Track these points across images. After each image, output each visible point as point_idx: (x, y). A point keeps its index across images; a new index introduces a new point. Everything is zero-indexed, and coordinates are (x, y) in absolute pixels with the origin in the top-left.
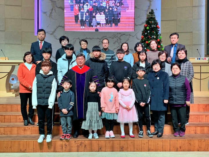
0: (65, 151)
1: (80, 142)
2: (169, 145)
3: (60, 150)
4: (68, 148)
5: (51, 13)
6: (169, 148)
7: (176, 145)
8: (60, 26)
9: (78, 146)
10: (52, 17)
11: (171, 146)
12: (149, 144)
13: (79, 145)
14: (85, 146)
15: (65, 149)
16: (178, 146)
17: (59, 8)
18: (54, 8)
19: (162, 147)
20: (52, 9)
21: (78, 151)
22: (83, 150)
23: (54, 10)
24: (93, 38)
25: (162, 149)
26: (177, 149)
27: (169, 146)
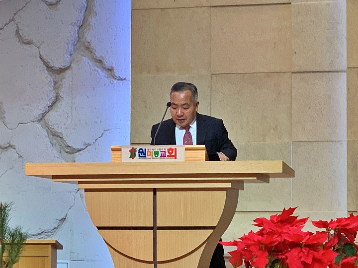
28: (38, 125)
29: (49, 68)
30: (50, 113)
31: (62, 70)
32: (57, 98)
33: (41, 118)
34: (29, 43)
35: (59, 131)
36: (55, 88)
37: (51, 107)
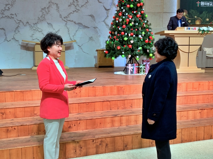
0: (80, 156)
1: (100, 140)
2: (203, 132)
3: (72, 155)
4: (84, 151)
6: (203, 136)
7: (210, 132)
9: (97, 147)
11: (205, 134)
12: (183, 133)
13: (98, 144)
14: (107, 145)
15: (79, 153)
16: (212, 133)
19: (195, 136)
21: (97, 153)
22: (104, 150)
25: (196, 138)
26: (211, 136)
27: (203, 134)
28: (103, 23)
29: (106, 9)
30: (106, 20)
31: (108, 10)
32: (108, 16)
33: (104, 21)
34: (101, 3)
35: (108, 24)
36: (107, 14)
37: (106, 18)
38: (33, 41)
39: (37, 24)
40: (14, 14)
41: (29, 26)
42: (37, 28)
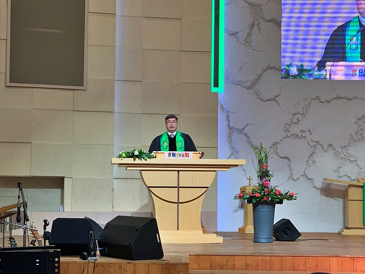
5: (249, 34)
8: (272, 68)
10: (252, 45)
17: (269, 21)
18: (256, 22)
20: (253, 25)
23: (256, 27)
24: (356, 97)
38: (340, 179)
39: (349, 148)
40: (306, 129)
41: (333, 151)
42: (348, 155)
